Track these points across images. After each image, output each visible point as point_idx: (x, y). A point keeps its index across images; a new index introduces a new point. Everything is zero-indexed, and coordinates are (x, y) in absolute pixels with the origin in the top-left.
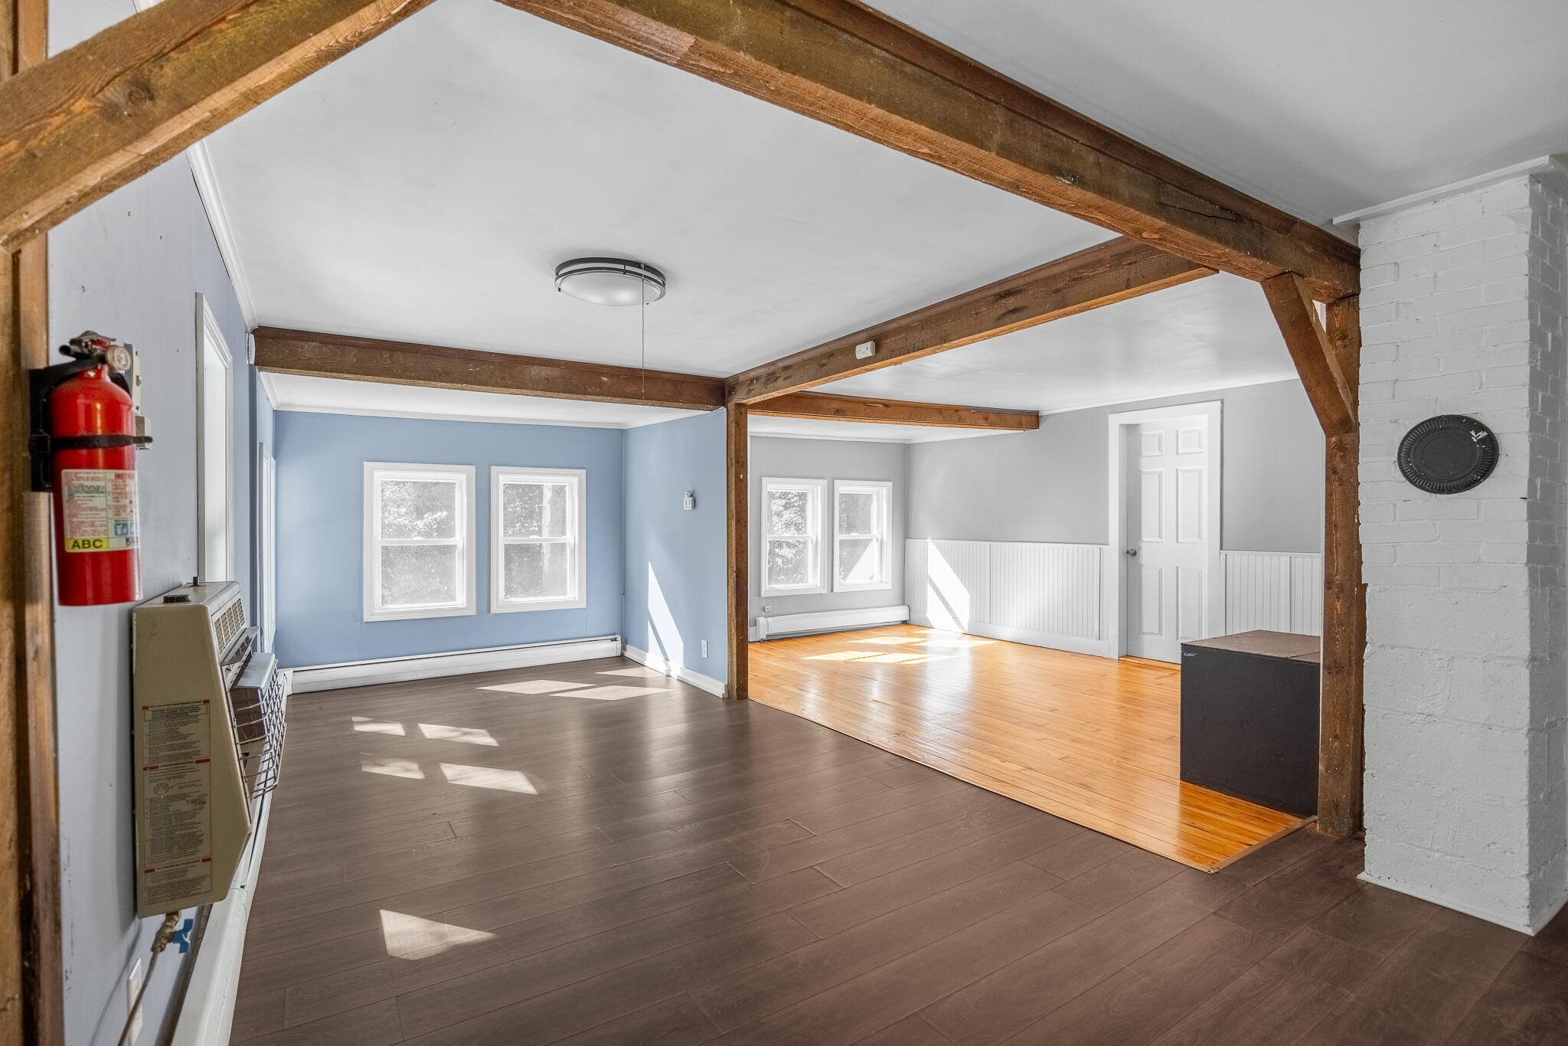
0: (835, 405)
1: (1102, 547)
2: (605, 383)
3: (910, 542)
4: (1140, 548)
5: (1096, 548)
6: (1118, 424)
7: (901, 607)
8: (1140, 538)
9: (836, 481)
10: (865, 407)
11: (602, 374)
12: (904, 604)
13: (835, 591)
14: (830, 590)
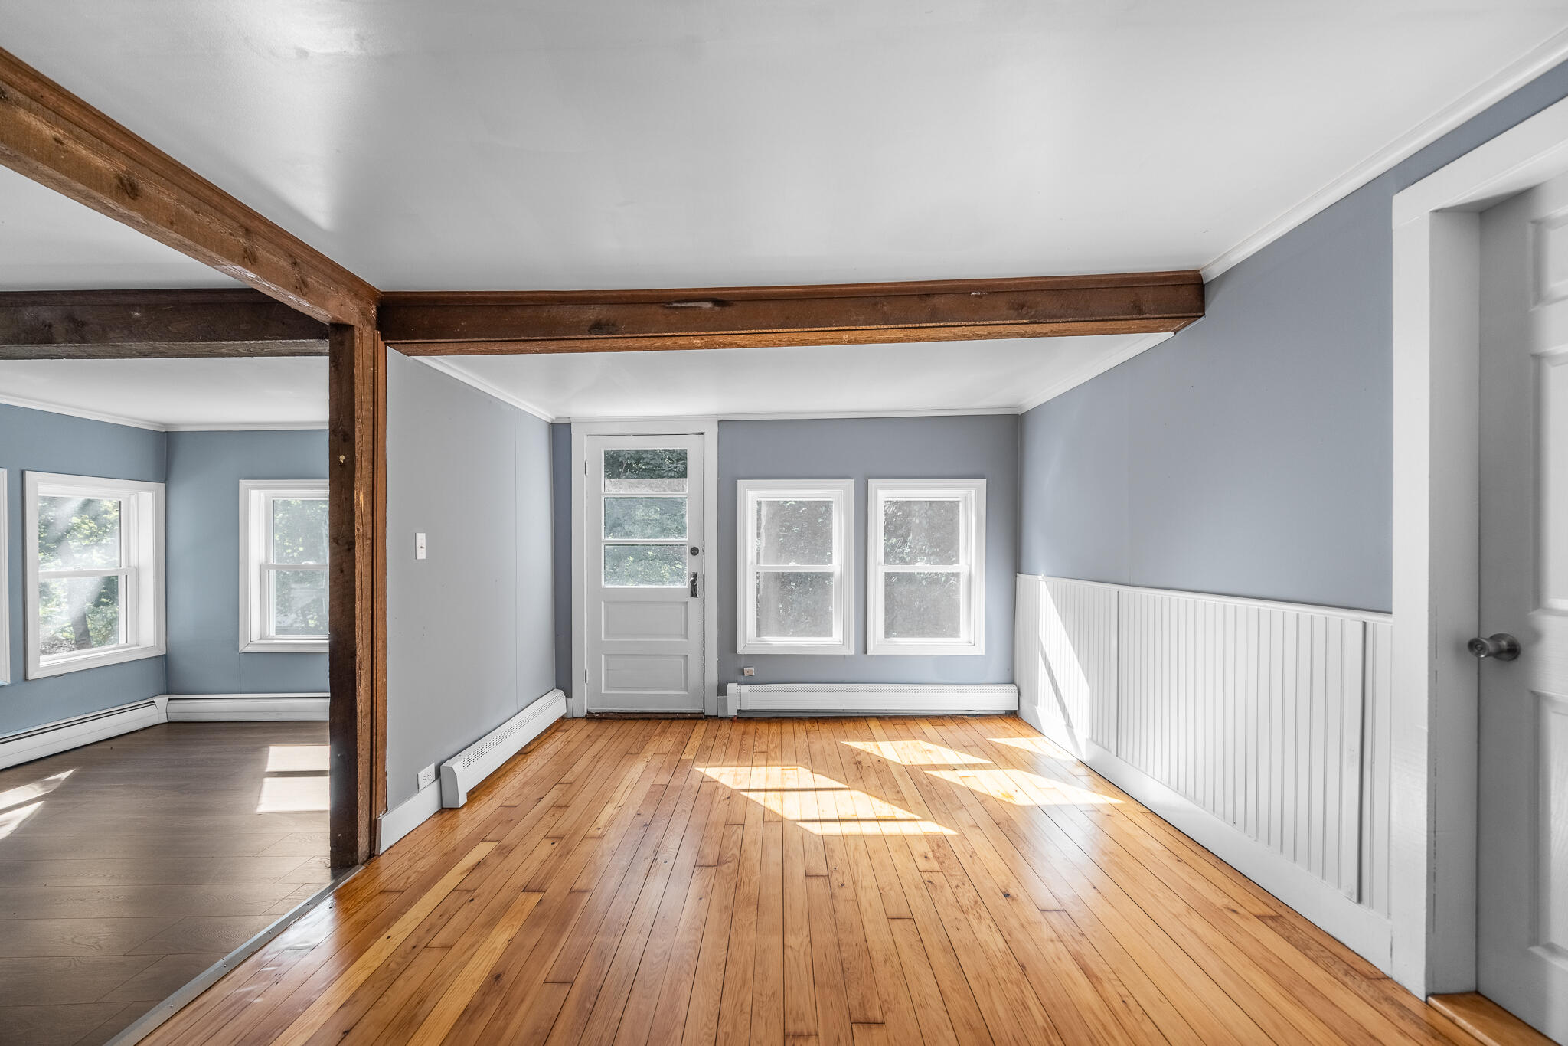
0: (592, 313)
1: (1369, 618)
2: (137, 320)
3: (1022, 578)
4: (1537, 636)
5: (1353, 620)
6: (1426, 214)
7: (1007, 687)
8: (1537, 597)
9: (870, 481)
10: (666, 311)
11: (133, 306)
12: (1013, 682)
13: (869, 653)
14: (861, 649)
